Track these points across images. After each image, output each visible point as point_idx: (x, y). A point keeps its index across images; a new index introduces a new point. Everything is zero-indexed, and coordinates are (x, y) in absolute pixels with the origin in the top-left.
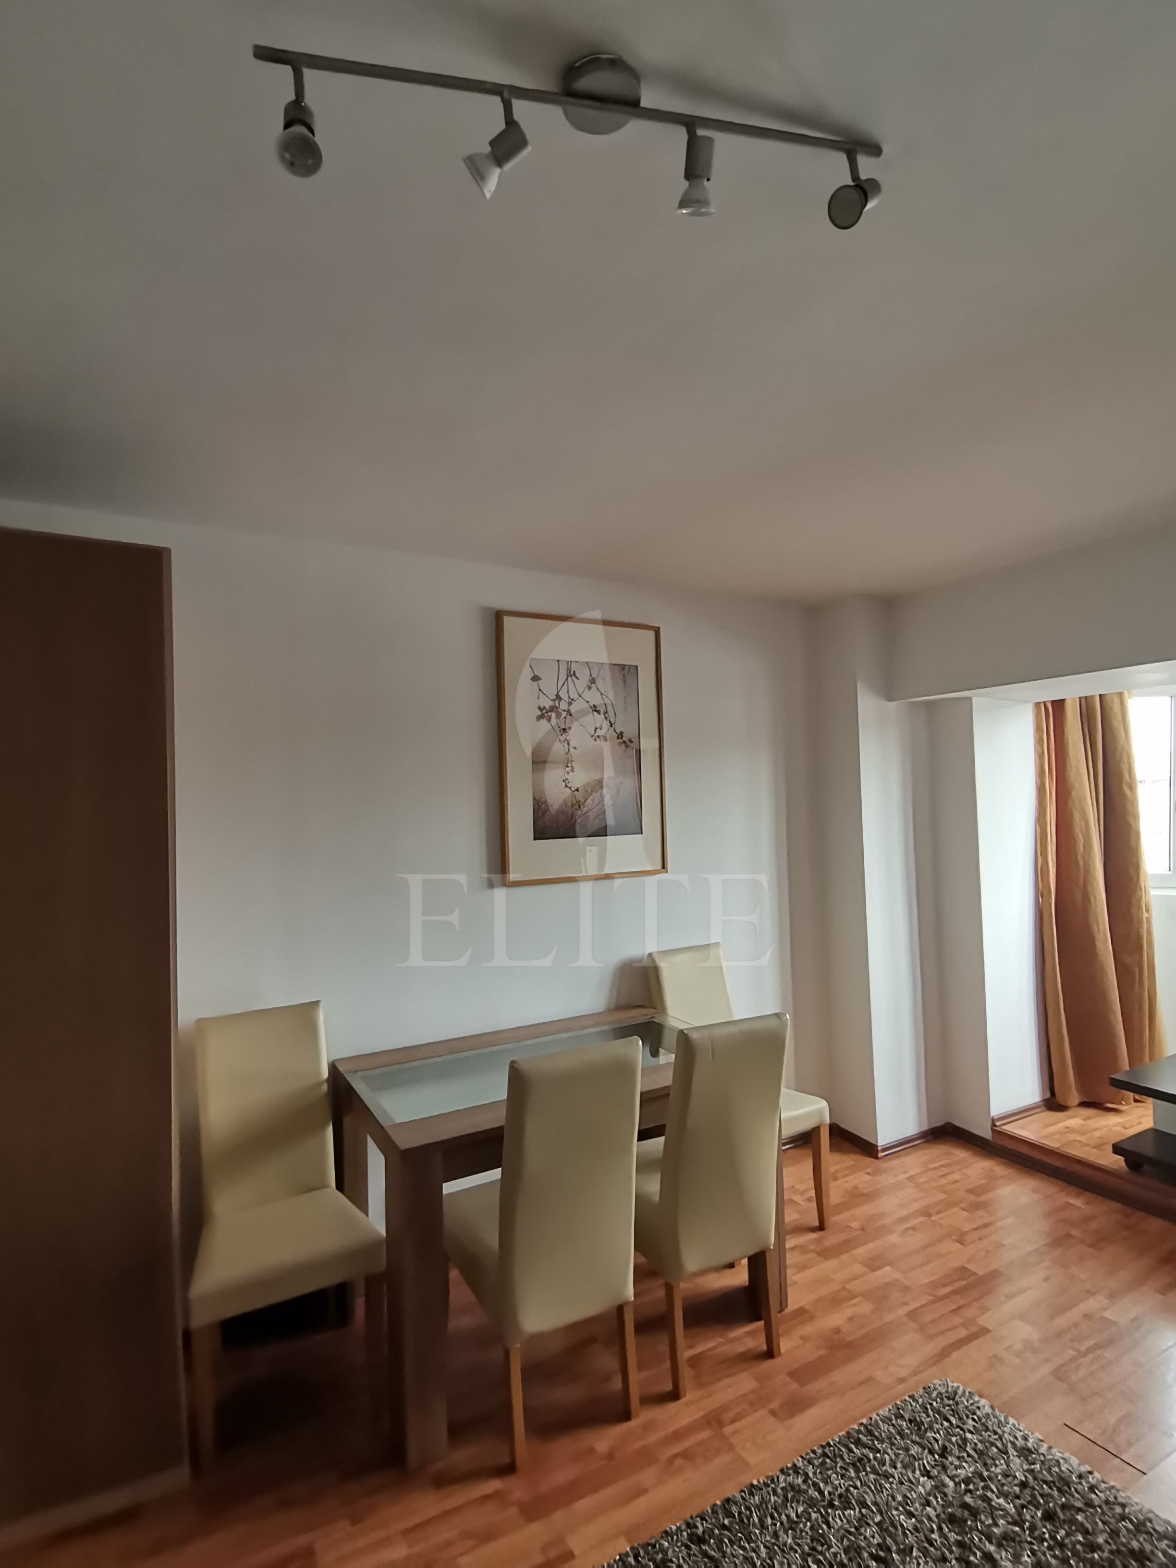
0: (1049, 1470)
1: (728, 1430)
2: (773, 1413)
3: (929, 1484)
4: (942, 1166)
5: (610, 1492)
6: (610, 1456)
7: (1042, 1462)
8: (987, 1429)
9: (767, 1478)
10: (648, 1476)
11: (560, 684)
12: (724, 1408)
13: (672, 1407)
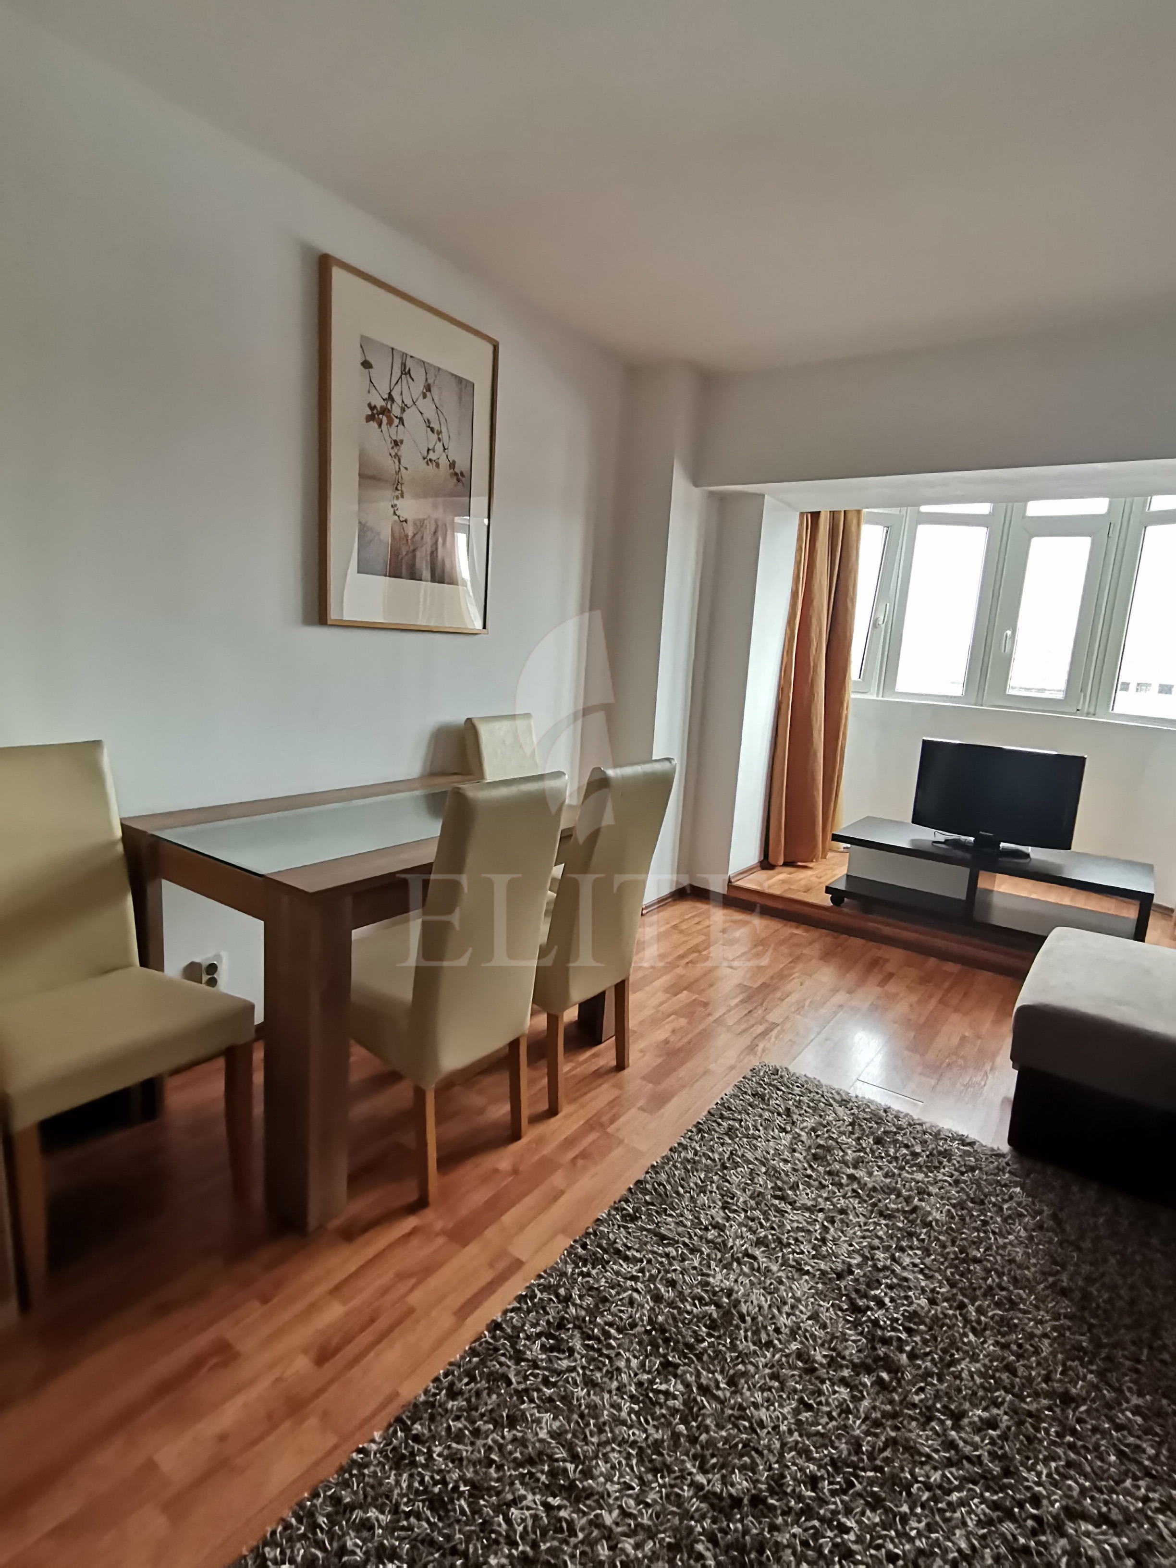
0: (864, 1111)
1: (611, 1129)
2: (642, 1109)
3: (789, 1137)
4: (694, 917)
5: (529, 1200)
6: (515, 1171)
7: (858, 1107)
8: (810, 1092)
9: (663, 1158)
10: (558, 1179)
11: (393, 382)
12: (600, 1113)
13: (555, 1121)
